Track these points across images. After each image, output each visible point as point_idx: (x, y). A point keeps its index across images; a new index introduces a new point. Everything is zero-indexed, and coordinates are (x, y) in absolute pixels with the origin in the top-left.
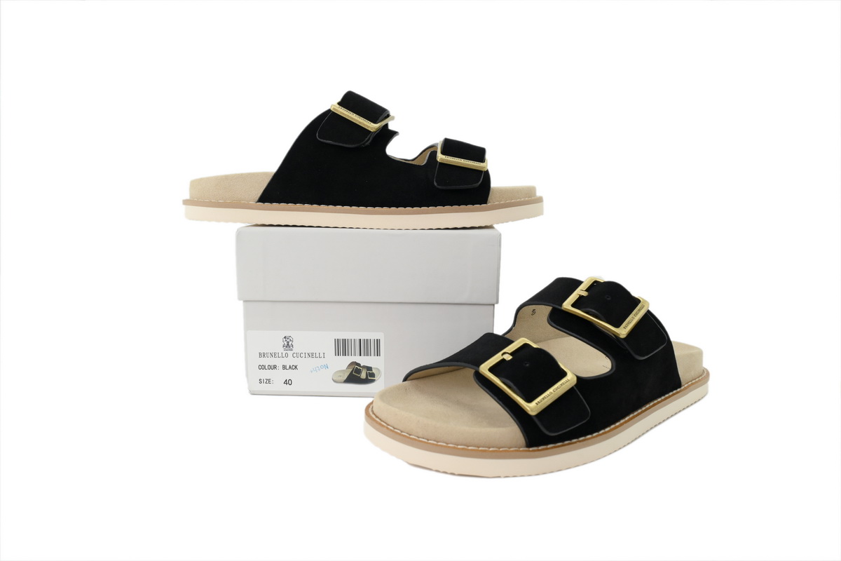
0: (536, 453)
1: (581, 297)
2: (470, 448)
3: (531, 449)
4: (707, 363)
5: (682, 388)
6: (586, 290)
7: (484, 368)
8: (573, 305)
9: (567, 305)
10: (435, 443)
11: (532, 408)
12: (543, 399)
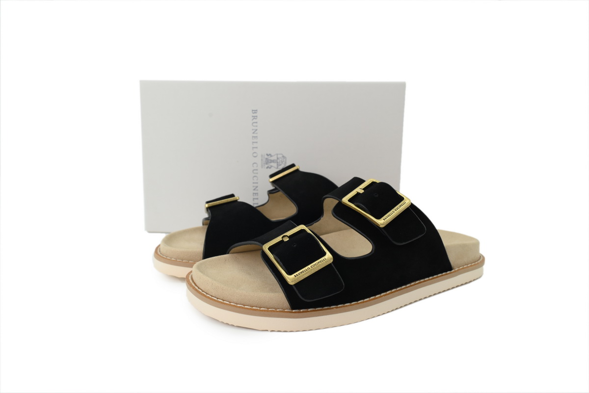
0: (296, 314)
1: (358, 194)
2: (246, 307)
3: (294, 311)
4: (482, 251)
5: (452, 271)
6: (363, 189)
7: (266, 247)
8: (350, 201)
9: (345, 200)
10: (222, 301)
11: (291, 279)
12: (301, 273)
